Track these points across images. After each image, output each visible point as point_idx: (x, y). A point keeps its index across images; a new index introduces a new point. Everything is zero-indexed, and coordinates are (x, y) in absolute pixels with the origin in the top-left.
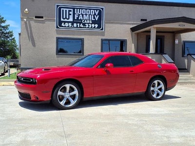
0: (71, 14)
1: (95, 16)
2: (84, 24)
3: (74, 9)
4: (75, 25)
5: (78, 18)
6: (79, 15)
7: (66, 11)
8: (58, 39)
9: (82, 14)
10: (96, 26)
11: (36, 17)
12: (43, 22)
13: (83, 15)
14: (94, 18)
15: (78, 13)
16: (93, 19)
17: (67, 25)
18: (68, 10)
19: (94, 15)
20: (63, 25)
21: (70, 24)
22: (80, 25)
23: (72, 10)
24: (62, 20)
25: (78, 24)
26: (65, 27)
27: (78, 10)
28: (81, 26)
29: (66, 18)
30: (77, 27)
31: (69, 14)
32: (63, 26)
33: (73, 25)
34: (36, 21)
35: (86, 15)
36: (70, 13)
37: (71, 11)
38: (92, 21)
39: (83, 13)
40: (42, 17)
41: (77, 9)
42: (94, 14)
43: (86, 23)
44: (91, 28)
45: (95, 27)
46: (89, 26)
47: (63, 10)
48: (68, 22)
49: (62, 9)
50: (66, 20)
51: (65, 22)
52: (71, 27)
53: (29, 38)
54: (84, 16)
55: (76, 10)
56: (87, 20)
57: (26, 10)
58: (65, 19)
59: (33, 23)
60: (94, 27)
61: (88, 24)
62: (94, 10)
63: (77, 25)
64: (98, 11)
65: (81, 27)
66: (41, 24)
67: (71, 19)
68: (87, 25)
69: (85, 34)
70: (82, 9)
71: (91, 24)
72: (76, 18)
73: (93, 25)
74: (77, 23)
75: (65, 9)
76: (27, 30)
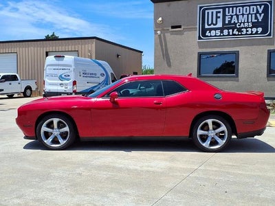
0: (219, 17)
1: (258, 15)
2: (240, 30)
3: (224, 9)
4: (226, 32)
5: (230, 22)
6: (232, 16)
7: (212, 12)
8: (200, 55)
9: (236, 14)
10: (260, 30)
11: (173, 27)
12: (181, 33)
13: (237, 16)
14: (256, 18)
15: (231, 13)
16: (254, 20)
17: (213, 33)
18: (215, 11)
19: (255, 14)
20: (208, 34)
21: (218, 32)
22: (233, 31)
23: (221, 10)
24: (207, 27)
25: (231, 31)
26: (211, 36)
27: (231, 9)
28: (236, 32)
29: (212, 23)
30: (229, 35)
31: (217, 17)
32: (208, 36)
33: (222, 32)
34: (172, 33)
35: (243, 14)
36: (219, 15)
37: (220, 12)
38: (253, 23)
39: (238, 13)
40: (180, 27)
41: (229, 7)
42: (255, 12)
43: (242, 28)
44: (251, 34)
45: (257, 31)
46: (247, 31)
47: (208, 13)
48: (215, 29)
49: (206, 11)
50: (212, 26)
51: (210, 30)
52: (220, 36)
53: (163, 56)
54: (240, 17)
55: (227, 9)
56: (244, 23)
57: (160, 19)
58: (210, 25)
59: (169, 36)
60: (257, 33)
61: (246, 28)
62: (256, 5)
63: (229, 32)
64: (263, 6)
65: (235, 35)
66: (178, 36)
67: (220, 25)
68: (244, 30)
69: (241, 43)
70: (237, 7)
71: (251, 28)
72: (227, 22)
73: (254, 30)
74: (228, 29)
75: (210, 11)
76: (162, 46)
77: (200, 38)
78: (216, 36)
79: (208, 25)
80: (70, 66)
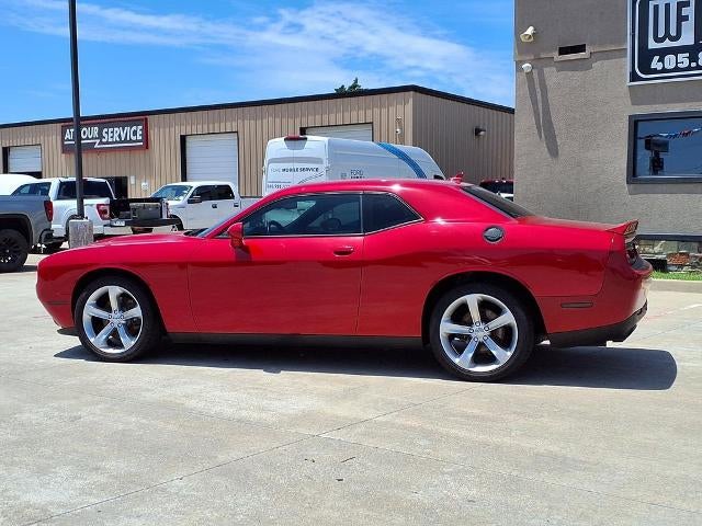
0: (686, 18)
7: (667, 6)
8: (635, 122)
11: (563, 51)
12: (584, 65)
18: (673, 2)
20: (655, 64)
21: (684, 59)
24: (652, 45)
31: (681, 19)
34: (562, 66)
36: (685, 11)
37: (687, 4)
40: (581, 48)
47: (656, 8)
49: (652, 4)
50: (667, 44)
51: (662, 53)
53: (539, 128)
57: (530, 31)
58: (662, 40)
59: (553, 76)
66: (579, 74)
75: (663, 3)
76: (535, 103)
77: (634, 77)
78: (676, 69)
79: (657, 40)
80: (319, 161)
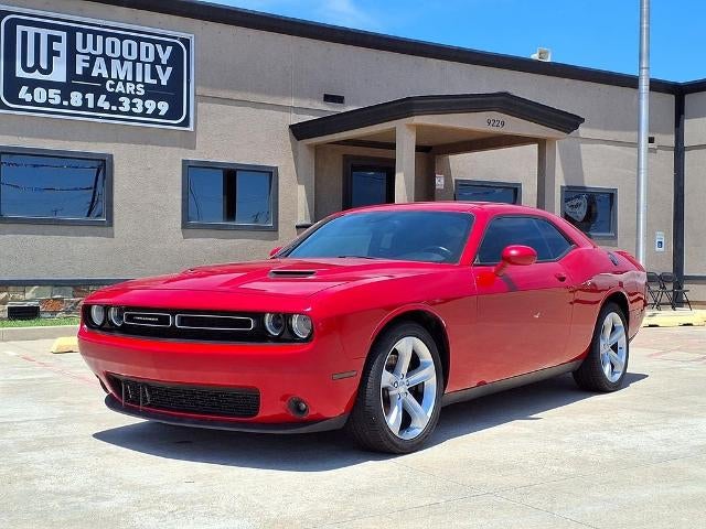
1: (158, 68)
2: (114, 98)
3: (71, 32)
4: (76, 99)
5: (87, 71)
6: (93, 58)
7: (37, 36)
9: (104, 55)
10: (164, 107)
13: (108, 61)
14: (154, 75)
15: (89, 48)
16: (148, 80)
17: (40, 95)
19: (153, 65)
21: (55, 95)
22: (96, 99)
23: (64, 35)
25: (90, 97)
26: (33, 103)
27: (90, 37)
28: (103, 103)
29: (37, 66)
30: (84, 107)
32: (23, 102)
33: (65, 96)
35: (122, 59)
37: (59, 39)
38: (147, 86)
39: (109, 53)
41: (85, 32)
42: (151, 58)
43: (120, 94)
44: (144, 114)
45: (157, 110)
46: (133, 105)
47: (25, 34)
49: (20, 29)
52: (61, 106)
54: (115, 64)
55: (79, 36)
56: (125, 82)
58: (30, 69)
60: (156, 113)
61: (131, 97)
62: (154, 42)
63: (85, 101)
64: (169, 49)
65: (101, 110)
67: (59, 73)
68: (126, 101)
69: (117, 136)
70: (106, 35)
71: (144, 98)
72: (79, 71)
73: (151, 105)
74: (84, 90)
79: (25, 69)
